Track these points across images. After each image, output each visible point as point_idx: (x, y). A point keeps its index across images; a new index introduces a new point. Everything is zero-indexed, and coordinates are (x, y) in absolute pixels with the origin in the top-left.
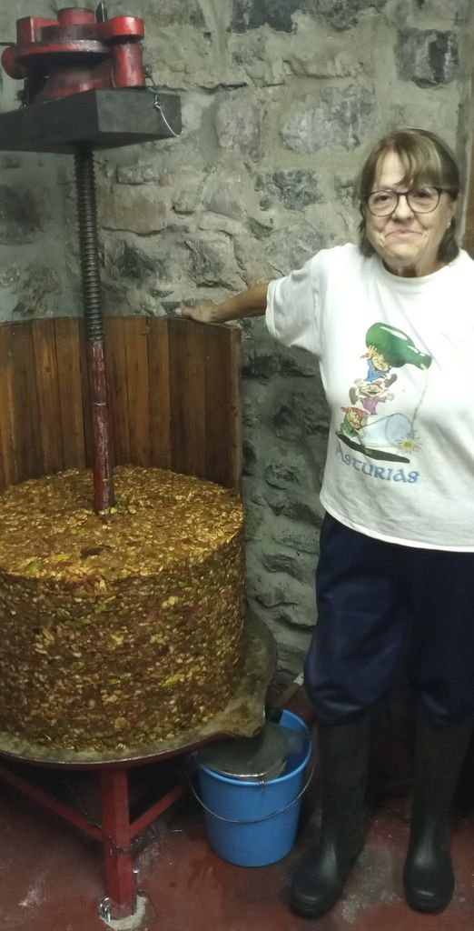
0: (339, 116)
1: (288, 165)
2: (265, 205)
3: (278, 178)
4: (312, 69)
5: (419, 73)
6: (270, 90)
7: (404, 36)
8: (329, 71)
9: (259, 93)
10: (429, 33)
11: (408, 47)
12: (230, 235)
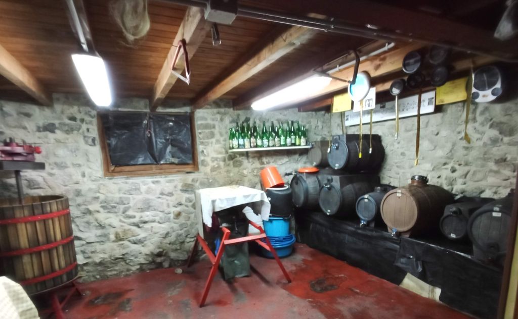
0: (71, 151)
1: (58, 160)
2: (52, 169)
3: (56, 164)
4: (62, 141)
5: (90, 144)
6: (50, 145)
7: (85, 137)
8: (67, 141)
9: (47, 145)
10: (91, 137)
11: (86, 139)
12: (42, 176)
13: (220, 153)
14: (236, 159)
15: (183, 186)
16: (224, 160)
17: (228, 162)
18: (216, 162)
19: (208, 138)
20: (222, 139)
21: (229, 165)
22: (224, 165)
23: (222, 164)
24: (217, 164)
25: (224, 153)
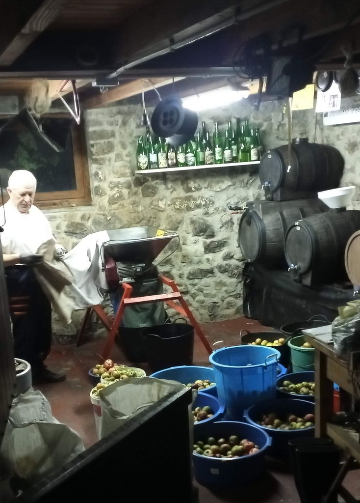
13: (123, 175)
14: (147, 183)
15: (68, 226)
16: (129, 187)
17: (134, 189)
18: (116, 189)
19: (104, 153)
20: (125, 153)
21: (136, 193)
22: (129, 193)
23: (125, 191)
24: (118, 192)
25: (129, 174)
